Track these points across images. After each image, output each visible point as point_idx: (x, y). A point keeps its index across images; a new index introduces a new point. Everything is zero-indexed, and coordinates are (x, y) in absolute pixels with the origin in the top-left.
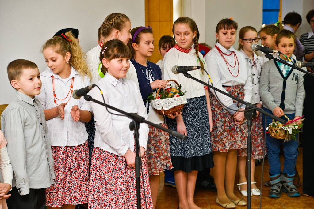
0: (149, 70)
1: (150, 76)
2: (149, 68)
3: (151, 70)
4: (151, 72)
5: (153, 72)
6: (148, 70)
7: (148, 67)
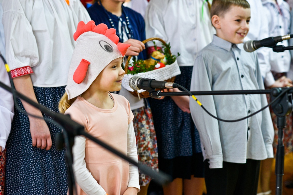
0: (124, 23)
1: (124, 33)
2: (124, 19)
3: (127, 22)
4: (127, 25)
5: (130, 27)
6: (122, 22)
7: (123, 17)
